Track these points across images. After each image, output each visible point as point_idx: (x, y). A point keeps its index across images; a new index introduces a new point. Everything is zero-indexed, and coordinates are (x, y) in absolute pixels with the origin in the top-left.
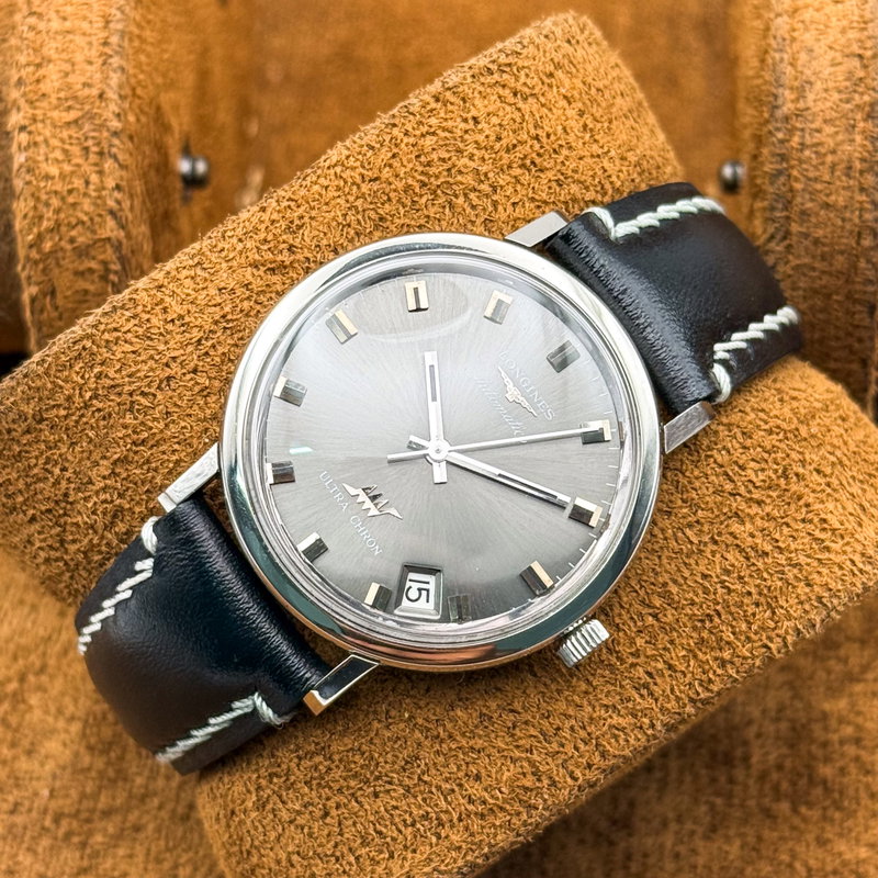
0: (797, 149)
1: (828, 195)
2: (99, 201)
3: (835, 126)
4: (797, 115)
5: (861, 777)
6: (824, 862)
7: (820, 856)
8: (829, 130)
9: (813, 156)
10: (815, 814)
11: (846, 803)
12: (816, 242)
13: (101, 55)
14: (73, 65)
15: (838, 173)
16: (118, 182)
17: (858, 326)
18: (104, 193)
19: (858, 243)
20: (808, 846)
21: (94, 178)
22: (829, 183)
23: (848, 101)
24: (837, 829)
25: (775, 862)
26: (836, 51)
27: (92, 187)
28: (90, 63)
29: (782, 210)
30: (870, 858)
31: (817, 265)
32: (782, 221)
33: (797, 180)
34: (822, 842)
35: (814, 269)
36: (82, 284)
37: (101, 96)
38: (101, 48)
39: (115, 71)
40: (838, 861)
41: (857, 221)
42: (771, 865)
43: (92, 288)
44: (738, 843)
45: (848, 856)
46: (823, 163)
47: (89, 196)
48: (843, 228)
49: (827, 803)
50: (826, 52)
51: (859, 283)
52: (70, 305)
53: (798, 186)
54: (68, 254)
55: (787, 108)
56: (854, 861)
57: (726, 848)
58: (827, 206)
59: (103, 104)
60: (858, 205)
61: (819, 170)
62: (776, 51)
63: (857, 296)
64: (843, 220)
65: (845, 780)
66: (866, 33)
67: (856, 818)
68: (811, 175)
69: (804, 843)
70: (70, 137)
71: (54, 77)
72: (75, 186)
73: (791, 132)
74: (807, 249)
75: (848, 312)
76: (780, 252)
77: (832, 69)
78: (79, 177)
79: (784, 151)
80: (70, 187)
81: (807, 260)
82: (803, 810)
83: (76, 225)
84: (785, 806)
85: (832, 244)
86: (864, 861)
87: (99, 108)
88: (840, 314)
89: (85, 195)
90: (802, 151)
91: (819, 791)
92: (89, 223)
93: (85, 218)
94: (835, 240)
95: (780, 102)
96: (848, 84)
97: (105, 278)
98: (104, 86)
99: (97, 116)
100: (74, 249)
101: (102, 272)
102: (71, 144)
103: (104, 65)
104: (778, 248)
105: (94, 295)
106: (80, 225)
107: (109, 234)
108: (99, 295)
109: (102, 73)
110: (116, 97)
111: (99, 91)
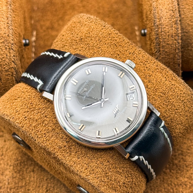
0: (160, 32)
1: (168, 42)
2: (10, 59)
3: (168, 26)
4: (160, 25)
5: (184, 162)
6: (178, 183)
7: (177, 181)
8: (167, 27)
9: (164, 33)
10: (175, 172)
11: (181, 169)
12: (166, 52)
13: (7, 26)
14: (1, 29)
15: (170, 37)
16: (14, 55)
17: (176, 69)
18: (11, 57)
19: (175, 51)
20: (174, 179)
21: (8, 54)
22: (168, 39)
23: (171, 21)
24: (180, 175)
25: (168, 184)
26: (167, 9)
27: (8, 56)
28: (5, 28)
29: (158, 46)
30: (188, 181)
31: (167, 57)
32: (158, 48)
33: (161, 39)
34: (177, 178)
35: (166, 58)
36: (7, 77)
37: (8, 36)
38: (7, 24)
39: (10, 30)
40: (181, 182)
41: (175, 47)
42: (167, 184)
43: (9, 78)
44: (159, 180)
45: (183, 181)
46: (166, 35)
47: (8, 58)
48: (172, 48)
49: (177, 169)
50: (165, 10)
51: (176, 60)
52: (5, 82)
53: (161, 40)
54: (4, 71)
55: (158, 23)
56: (184, 182)
57: (157, 181)
58: (168, 44)
59: (9, 37)
60: (175, 43)
61: (166, 36)
62: (154, 10)
63: (176, 63)
64: (172, 47)
65: (180, 163)
66: (173, 5)
67: (184, 172)
68: (164, 38)
69: (173, 179)
70: (2, 45)
72: (4, 56)
73: (159, 28)
74: (164, 54)
75: (174, 66)
76: (159, 55)
77: (167, 14)
78: (5, 54)
79: (158, 33)
80: (3, 57)
81: (164, 56)
82: (172, 171)
83: (5, 64)
84: (168, 170)
85: (170, 52)
86: (186, 181)
87: (8, 38)
88: (172, 67)
89: (7, 58)
90: (161, 32)
91: (175, 166)
92: (8, 64)
93: (7, 63)
94: (170, 51)
95: (156, 22)
96: (170, 17)
97: (12, 76)
98: (9, 33)
99: (8, 40)
100: (5, 70)
101: (12, 74)
102: (2, 47)
103: (8, 28)
104: (158, 54)
105: (10, 79)
106: (6, 65)
107: (13, 66)
108: (11, 79)
109: (8, 30)
110: (11, 36)
111: (8, 34)
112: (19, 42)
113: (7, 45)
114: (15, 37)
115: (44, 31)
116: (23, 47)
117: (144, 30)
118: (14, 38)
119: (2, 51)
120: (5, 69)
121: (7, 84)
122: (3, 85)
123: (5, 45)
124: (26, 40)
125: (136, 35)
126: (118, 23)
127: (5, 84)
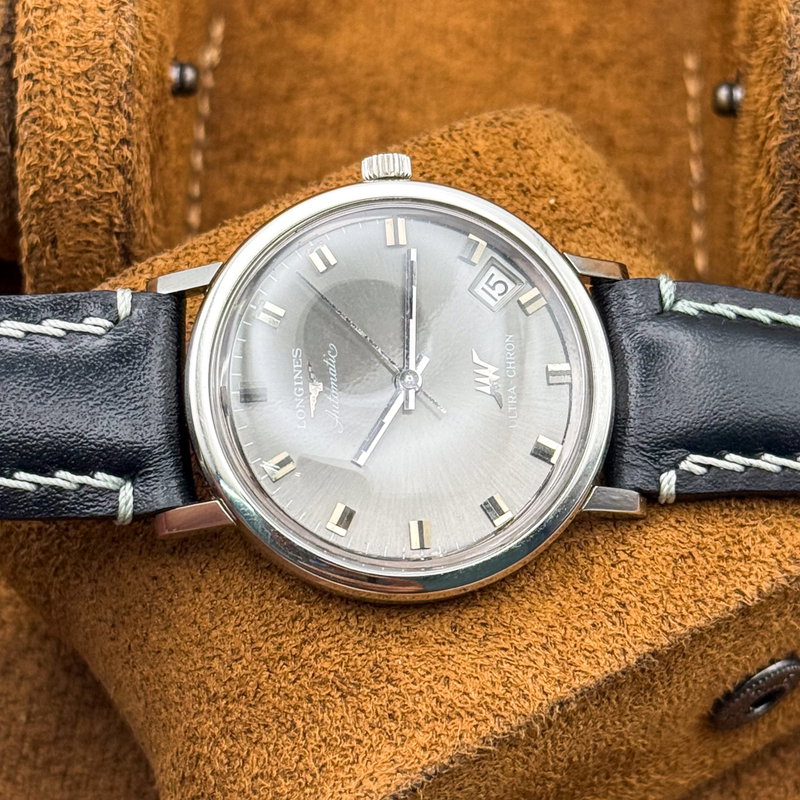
2: (106, 155)
13: (113, 2)
14: (84, 11)
16: (127, 136)
18: (112, 147)
21: (104, 132)
27: (100, 140)
28: (103, 11)
29: (791, 178)
32: (791, 189)
36: (84, 237)
37: (112, 46)
39: (127, 20)
43: (95, 240)
47: (97, 150)
52: (71, 255)
54: (72, 206)
59: (114, 55)
70: (79, 89)
71: (64, 24)
72: (83, 138)
76: (788, 219)
78: (87, 131)
79: (796, 118)
80: (77, 139)
83: (83, 177)
87: (111, 59)
89: (94, 148)
92: (95, 178)
93: (92, 172)
95: (794, 66)
97: (109, 231)
98: (116, 35)
99: (108, 68)
100: (78, 202)
101: (106, 226)
102: (80, 96)
103: (116, 12)
104: (785, 216)
105: (96, 247)
106: (86, 178)
107: (116, 189)
108: (102, 247)
109: (114, 21)
110: (128, 48)
111: (112, 41)
112: (158, 76)
113: (102, 90)
114: (141, 55)
115: (264, 26)
116: (166, 100)
117: (731, 87)
118: (140, 59)
119: (77, 113)
120: (80, 198)
121: (77, 266)
122: (59, 268)
123: (92, 86)
124: (182, 67)
125: (686, 96)
126: (610, 27)
127: (69, 266)
